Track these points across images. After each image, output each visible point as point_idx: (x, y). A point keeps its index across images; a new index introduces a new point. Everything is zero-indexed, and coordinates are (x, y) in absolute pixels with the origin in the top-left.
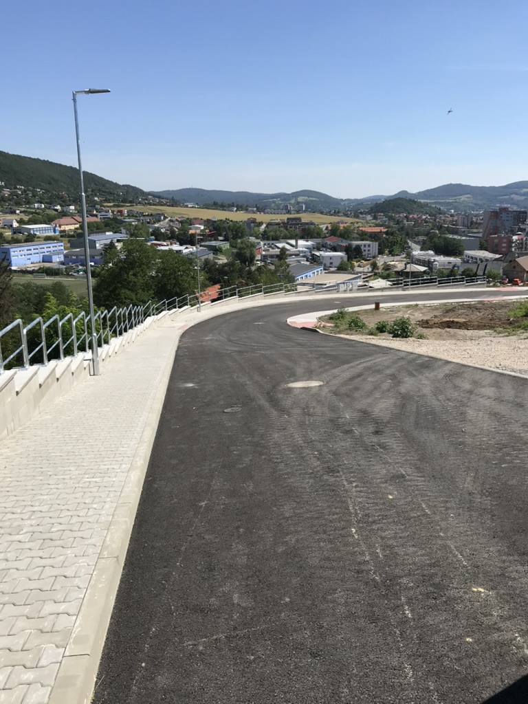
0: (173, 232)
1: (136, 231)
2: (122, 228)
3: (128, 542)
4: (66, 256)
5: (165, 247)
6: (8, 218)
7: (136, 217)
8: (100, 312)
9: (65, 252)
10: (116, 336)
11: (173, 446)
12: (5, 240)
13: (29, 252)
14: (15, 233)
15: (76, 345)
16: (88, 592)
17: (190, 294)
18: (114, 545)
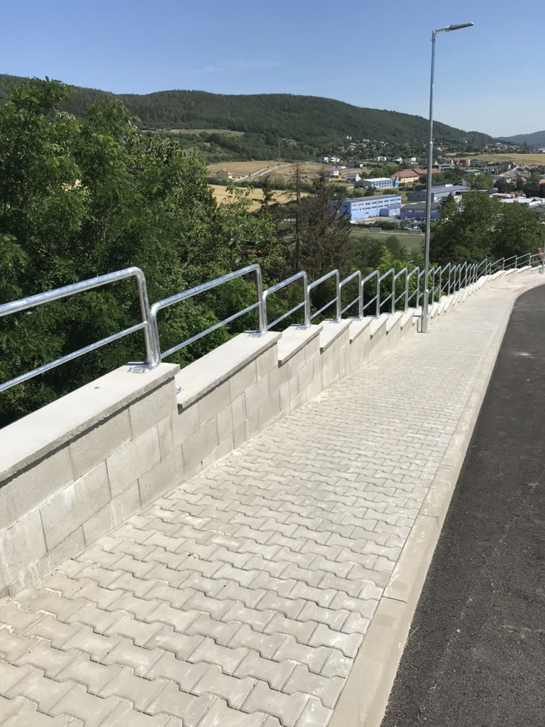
0: (519, 182)
1: (478, 183)
2: (463, 180)
3: (448, 505)
4: (402, 210)
5: (509, 199)
6: (352, 172)
7: (480, 166)
8: (433, 268)
9: (402, 206)
10: (447, 294)
11: (502, 417)
12: (347, 194)
13: (368, 206)
14: (356, 187)
15: (407, 300)
16: (407, 543)
17: (533, 253)
18: (434, 505)
